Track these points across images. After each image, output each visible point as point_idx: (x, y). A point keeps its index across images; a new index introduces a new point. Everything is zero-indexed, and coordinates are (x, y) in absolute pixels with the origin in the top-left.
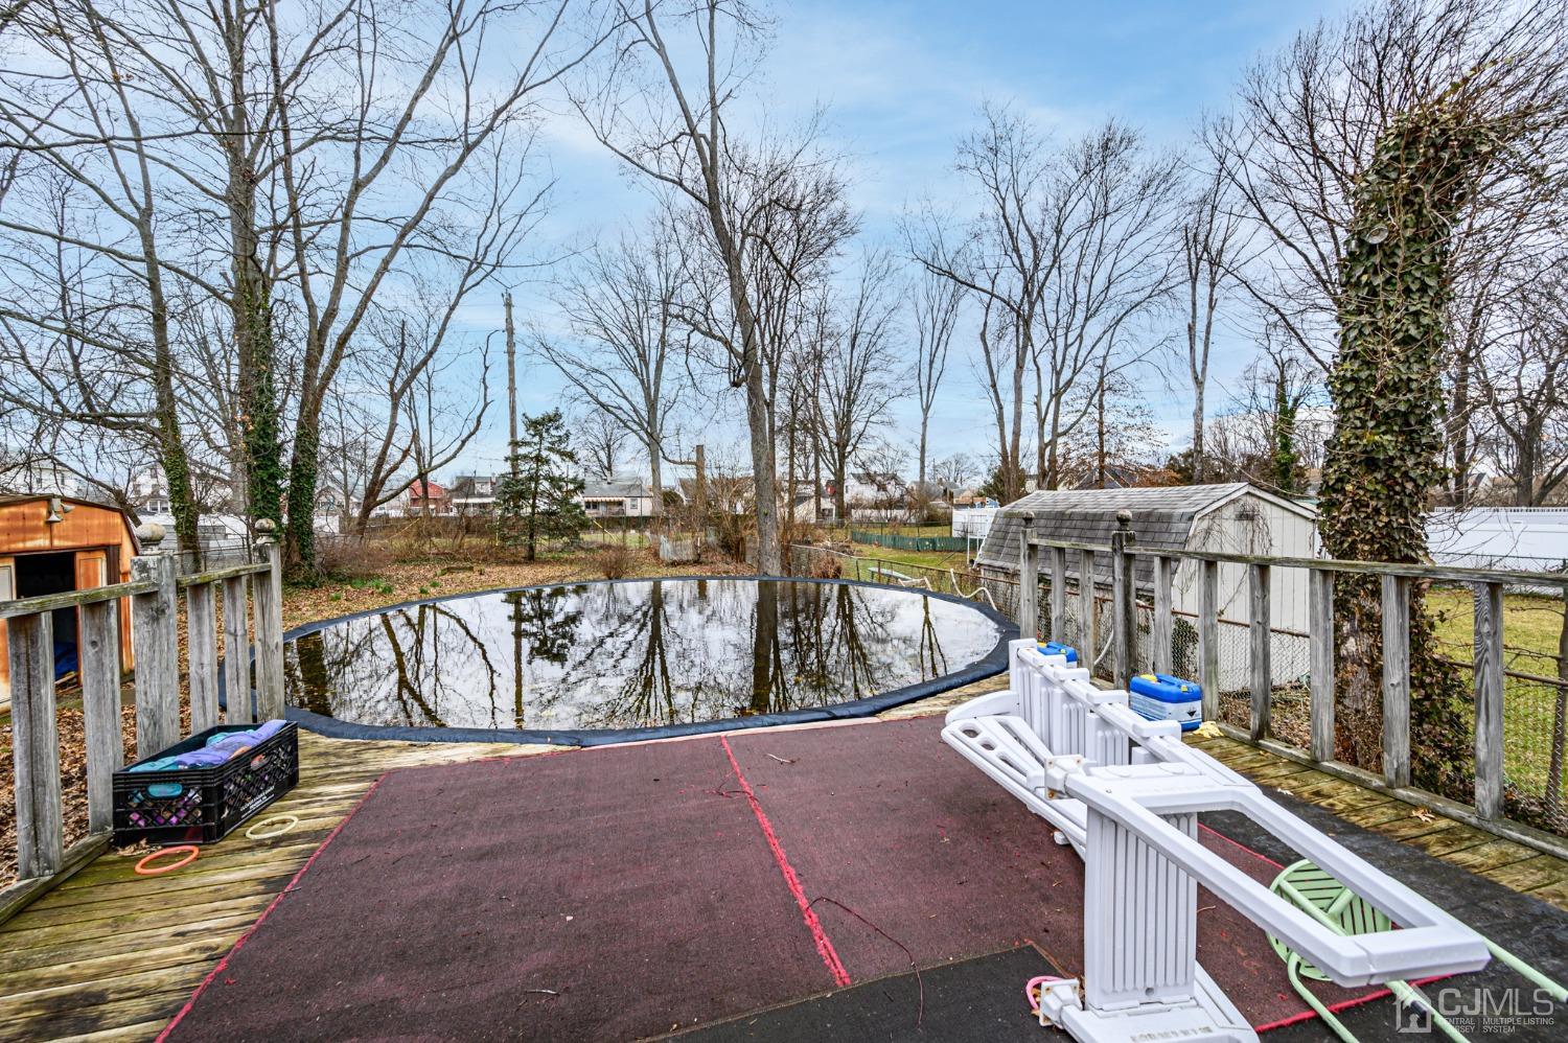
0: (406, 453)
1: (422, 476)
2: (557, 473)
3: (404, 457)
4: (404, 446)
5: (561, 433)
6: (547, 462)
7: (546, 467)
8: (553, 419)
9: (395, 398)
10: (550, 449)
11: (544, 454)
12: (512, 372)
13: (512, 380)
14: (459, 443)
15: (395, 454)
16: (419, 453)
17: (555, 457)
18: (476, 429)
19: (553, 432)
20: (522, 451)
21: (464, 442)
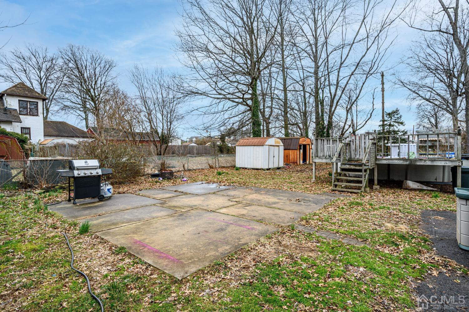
0: (350, 126)
1: (354, 132)
2: (396, 129)
3: (349, 127)
4: (350, 124)
5: (398, 116)
6: (393, 126)
7: (392, 128)
8: (396, 112)
9: (348, 111)
10: (394, 122)
11: (392, 123)
12: (383, 97)
13: (383, 100)
14: (365, 122)
15: (347, 127)
16: (353, 126)
17: (396, 124)
18: (370, 117)
19: (396, 116)
20: (385, 123)
21: (366, 122)
